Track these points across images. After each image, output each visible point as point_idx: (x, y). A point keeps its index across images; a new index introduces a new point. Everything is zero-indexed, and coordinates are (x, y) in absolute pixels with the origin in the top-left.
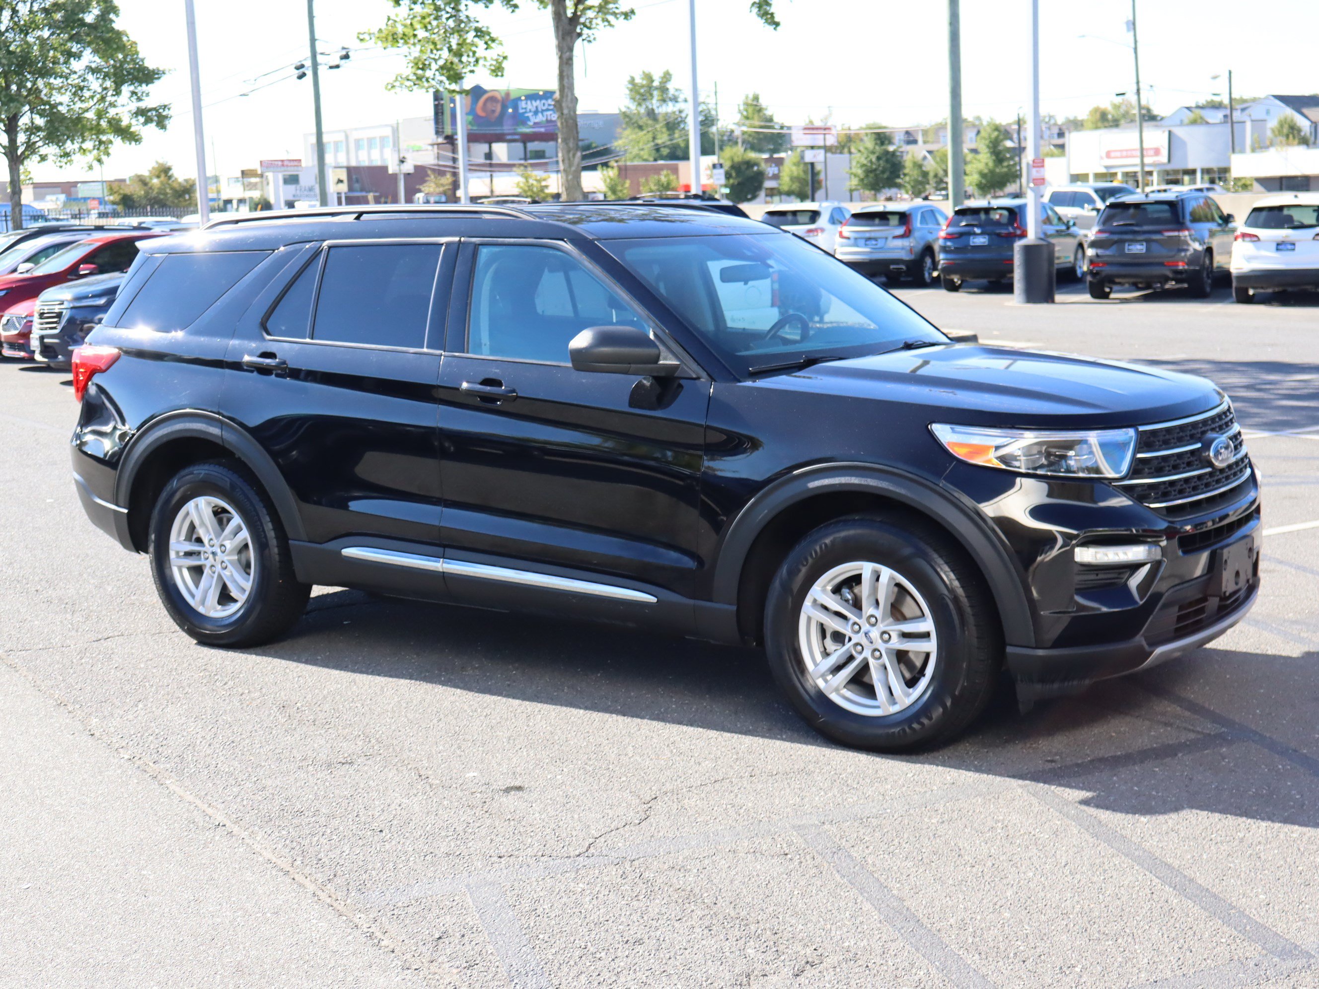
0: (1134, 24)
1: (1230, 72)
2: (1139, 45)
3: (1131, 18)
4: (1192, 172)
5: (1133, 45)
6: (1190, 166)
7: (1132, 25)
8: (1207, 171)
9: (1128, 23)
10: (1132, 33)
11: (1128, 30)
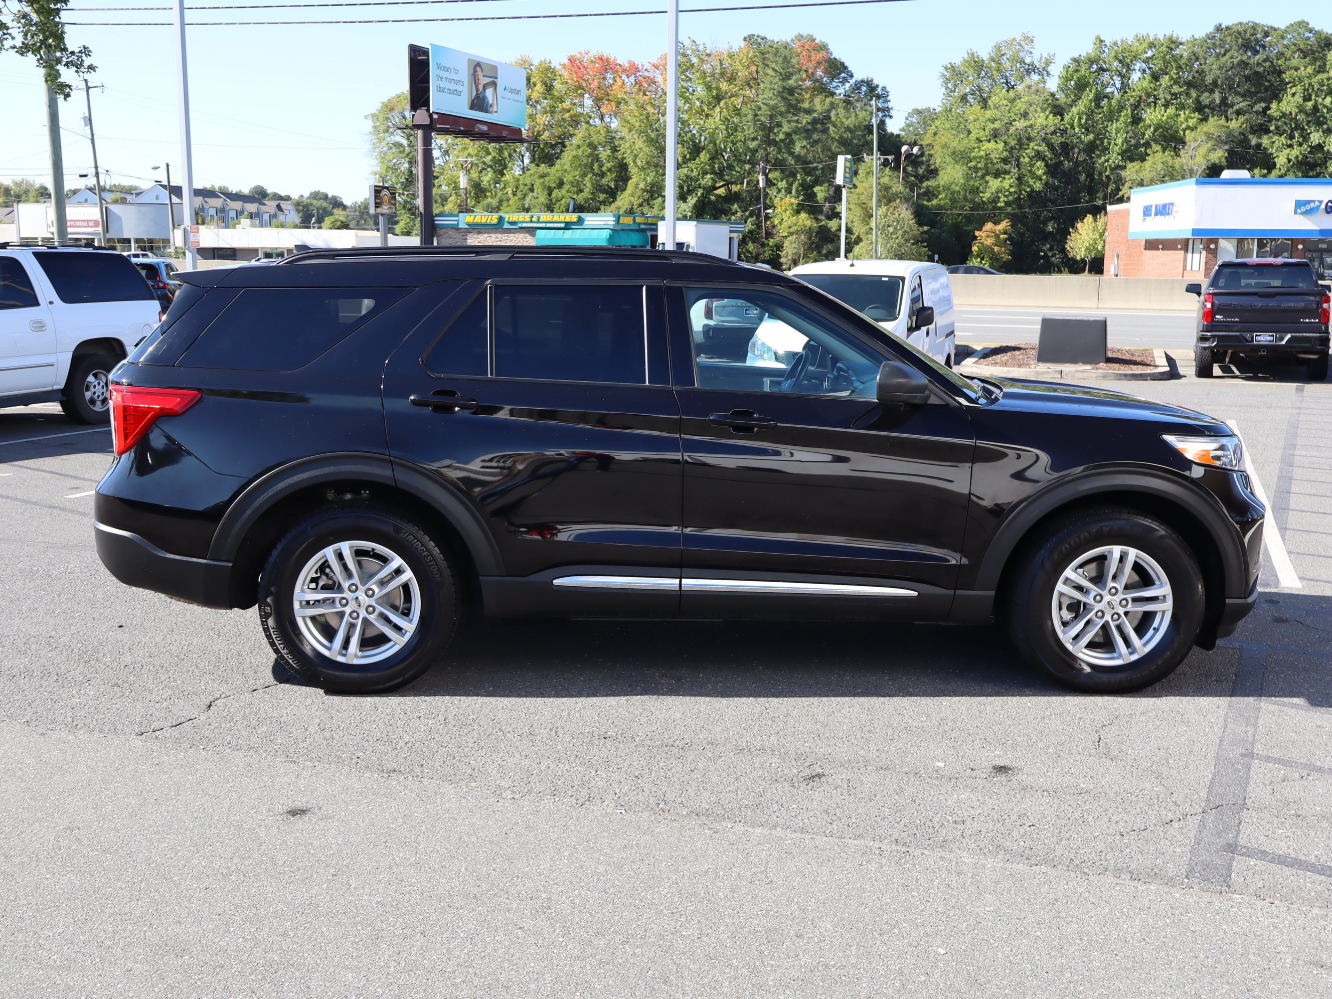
0: (90, 120)
1: (168, 165)
2: (95, 137)
3: (87, 114)
4: (128, 241)
5: (90, 137)
6: (126, 236)
7: (89, 121)
8: (137, 241)
9: (84, 118)
10: (89, 127)
11: (86, 125)
